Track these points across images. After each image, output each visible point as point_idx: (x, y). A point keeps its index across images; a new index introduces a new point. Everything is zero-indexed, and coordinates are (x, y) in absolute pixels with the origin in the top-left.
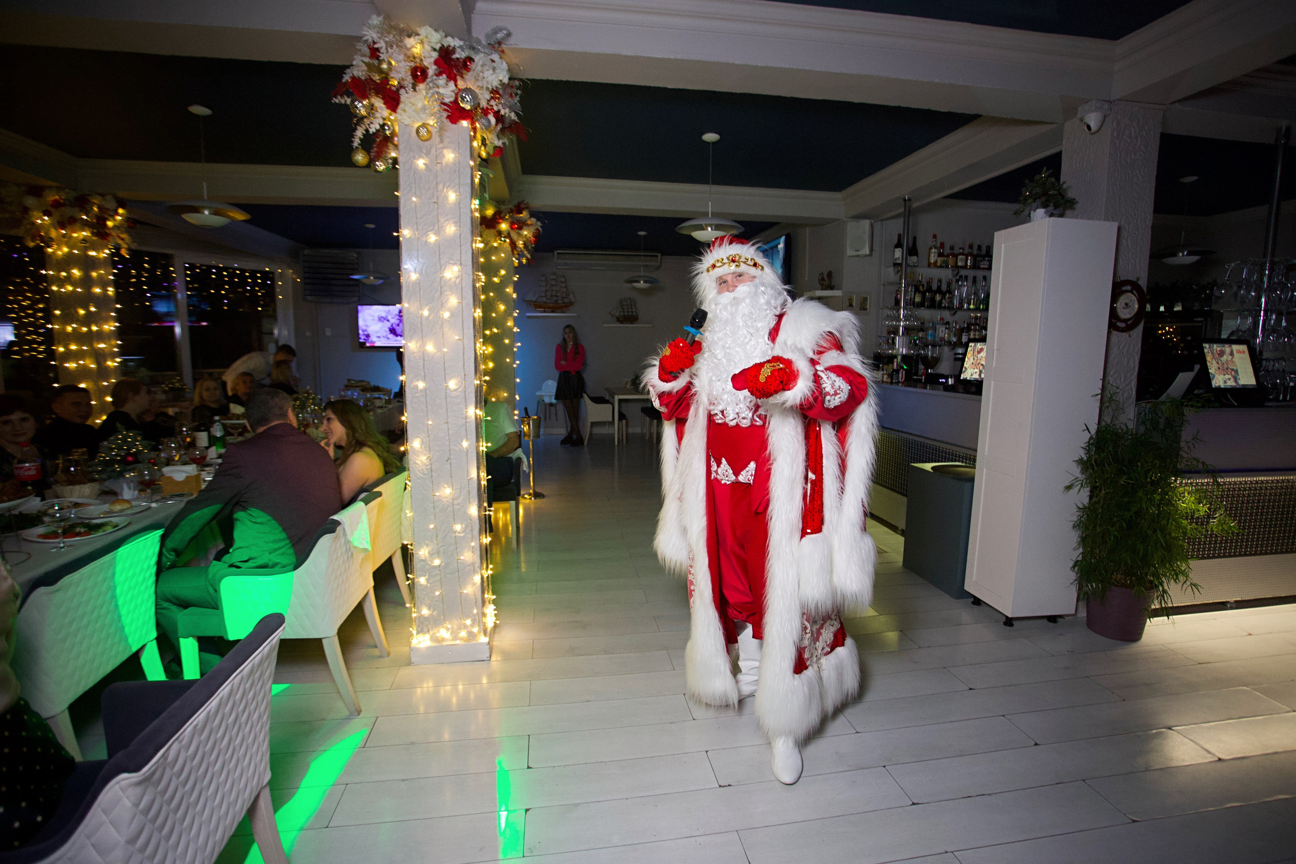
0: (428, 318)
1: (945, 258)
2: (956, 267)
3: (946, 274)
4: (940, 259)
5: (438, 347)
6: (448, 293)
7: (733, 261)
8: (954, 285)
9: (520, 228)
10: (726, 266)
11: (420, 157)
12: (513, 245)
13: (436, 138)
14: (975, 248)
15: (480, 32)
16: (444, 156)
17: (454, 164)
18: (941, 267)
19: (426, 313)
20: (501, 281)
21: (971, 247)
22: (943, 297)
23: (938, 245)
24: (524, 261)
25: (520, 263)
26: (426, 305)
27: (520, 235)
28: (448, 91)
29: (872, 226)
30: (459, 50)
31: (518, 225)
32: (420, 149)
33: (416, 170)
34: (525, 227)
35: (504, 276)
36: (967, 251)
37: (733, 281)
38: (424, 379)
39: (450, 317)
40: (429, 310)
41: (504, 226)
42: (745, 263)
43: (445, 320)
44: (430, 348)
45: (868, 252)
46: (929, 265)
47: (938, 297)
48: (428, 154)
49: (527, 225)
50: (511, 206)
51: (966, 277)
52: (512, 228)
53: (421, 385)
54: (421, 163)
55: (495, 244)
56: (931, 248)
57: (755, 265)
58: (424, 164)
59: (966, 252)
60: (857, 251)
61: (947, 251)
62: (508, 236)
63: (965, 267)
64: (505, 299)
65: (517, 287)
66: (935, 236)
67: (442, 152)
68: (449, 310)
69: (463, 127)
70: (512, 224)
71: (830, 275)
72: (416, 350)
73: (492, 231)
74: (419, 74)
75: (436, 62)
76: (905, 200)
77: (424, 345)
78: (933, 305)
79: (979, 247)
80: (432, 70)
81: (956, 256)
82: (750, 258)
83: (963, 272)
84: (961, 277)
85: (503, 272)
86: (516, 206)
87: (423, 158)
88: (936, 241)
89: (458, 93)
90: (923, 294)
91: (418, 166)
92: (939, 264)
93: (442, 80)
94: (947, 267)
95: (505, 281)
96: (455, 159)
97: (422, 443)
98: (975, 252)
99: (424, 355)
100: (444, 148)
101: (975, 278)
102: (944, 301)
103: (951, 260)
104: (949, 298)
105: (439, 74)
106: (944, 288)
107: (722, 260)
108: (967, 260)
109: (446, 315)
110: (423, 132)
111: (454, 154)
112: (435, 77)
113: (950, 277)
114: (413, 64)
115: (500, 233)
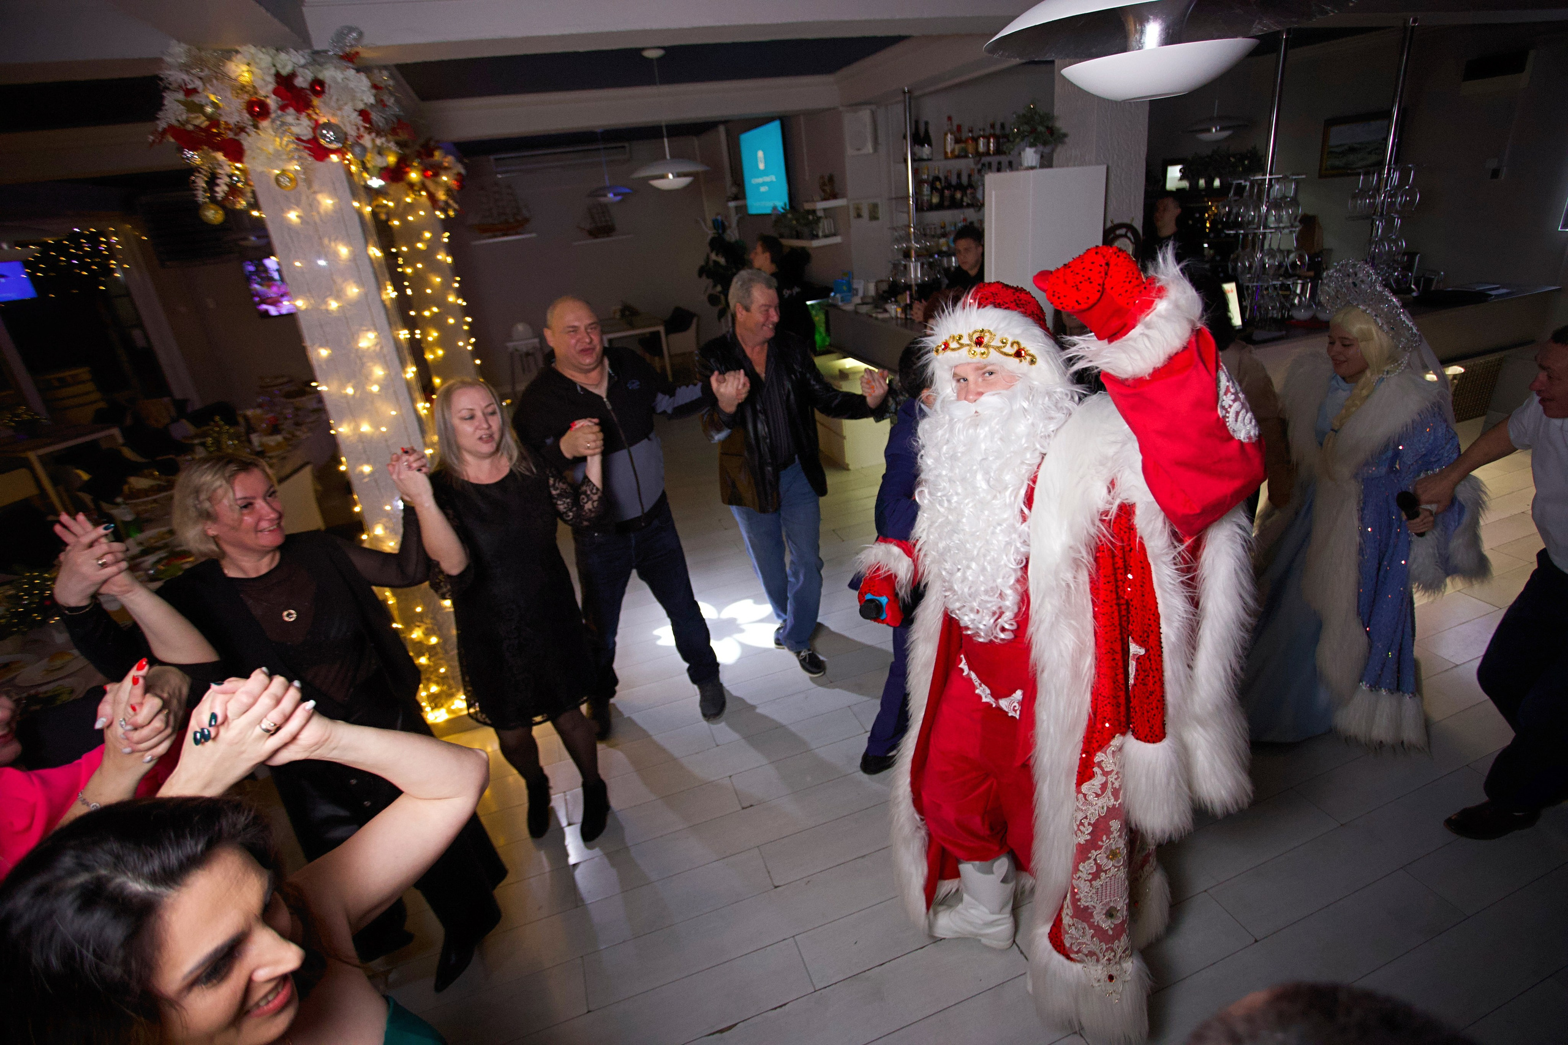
0: (354, 396)
1: (963, 145)
2: (978, 154)
3: (966, 165)
4: (957, 147)
5: (376, 426)
6: (369, 364)
7: (979, 342)
8: (976, 177)
9: (436, 175)
10: (965, 350)
11: (290, 209)
12: (432, 197)
13: (302, 186)
14: (998, 126)
15: (321, 40)
16: (319, 203)
17: (335, 211)
18: (958, 157)
19: (350, 391)
20: (428, 246)
21: (993, 126)
22: (964, 194)
23: (955, 128)
24: (451, 213)
25: (447, 216)
26: (349, 382)
27: (438, 184)
28: (302, 127)
29: (873, 113)
30: (300, 71)
31: (433, 171)
32: (287, 198)
33: (288, 227)
34: (442, 172)
35: (430, 240)
36: (989, 131)
37: (976, 383)
38: (368, 462)
39: (380, 391)
40: (354, 387)
41: (414, 176)
42: (998, 349)
43: (375, 395)
44: (366, 428)
45: (871, 151)
46: (946, 158)
47: (958, 195)
48: (298, 204)
49: (446, 169)
50: (417, 148)
51: (990, 164)
52: (425, 176)
53: (367, 469)
54: (293, 216)
55: (409, 200)
56: (946, 134)
57: (1018, 354)
58: (298, 216)
59: (987, 134)
60: (859, 149)
61: (966, 134)
62: (424, 187)
63: (987, 153)
64: (436, 267)
65: (450, 249)
66: (950, 118)
67: (315, 199)
68: (377, 382)
69: (333, 163)
70: (424, 172)
71: (831, 179)
72: (350, 434)
73: (401, 186)
74: (258, 110)
75: (276, 92)
76: (904, 92)
77: (357, 427)
78: (955, 205)
79: (1003, 126)
80: (272, 102)
81: (975, 140)
82: (1010, 340)
83: (986, 160)
84: (983, 165)
85: (427, 235)
86: (422, 146)
87: (294, 209)
88: (951, 124)
89: (317, 126)
90: (941, 193)
91: (290, 220)
92: (956, 153)
93: (290, 116)
94: (966, 156)
95: (434, 246)
96: (334, 205)
97: (386, 528)
98: (998, 132)
99: (362, 438)
100: (315, 193)
101: (1000, 163)
102: (965, 199)
103: (970, 147)
104: (971, 193)
105: (283, 108)
106: (965, 180)
107: (960, 337)
108: (989, 143)
109: (375, 389)
110: (284, 181)
111: (332, 199)
112: (279, 112)
113: (972, 166)
114: (246, 97)
115: (411, 186)
